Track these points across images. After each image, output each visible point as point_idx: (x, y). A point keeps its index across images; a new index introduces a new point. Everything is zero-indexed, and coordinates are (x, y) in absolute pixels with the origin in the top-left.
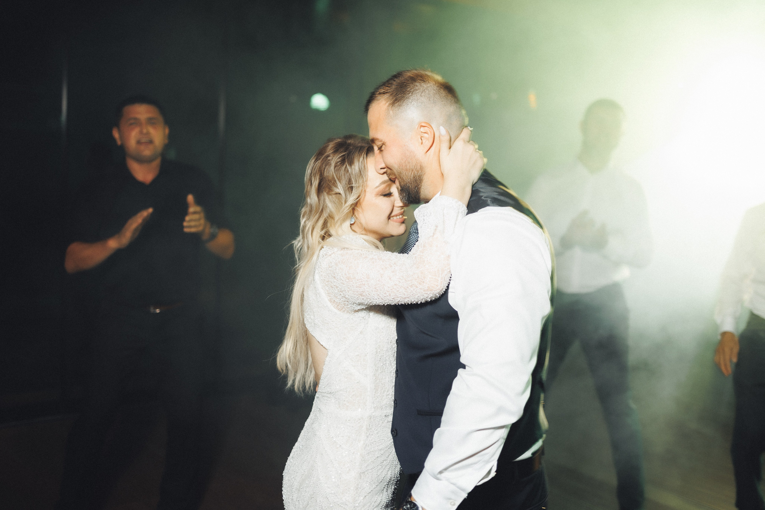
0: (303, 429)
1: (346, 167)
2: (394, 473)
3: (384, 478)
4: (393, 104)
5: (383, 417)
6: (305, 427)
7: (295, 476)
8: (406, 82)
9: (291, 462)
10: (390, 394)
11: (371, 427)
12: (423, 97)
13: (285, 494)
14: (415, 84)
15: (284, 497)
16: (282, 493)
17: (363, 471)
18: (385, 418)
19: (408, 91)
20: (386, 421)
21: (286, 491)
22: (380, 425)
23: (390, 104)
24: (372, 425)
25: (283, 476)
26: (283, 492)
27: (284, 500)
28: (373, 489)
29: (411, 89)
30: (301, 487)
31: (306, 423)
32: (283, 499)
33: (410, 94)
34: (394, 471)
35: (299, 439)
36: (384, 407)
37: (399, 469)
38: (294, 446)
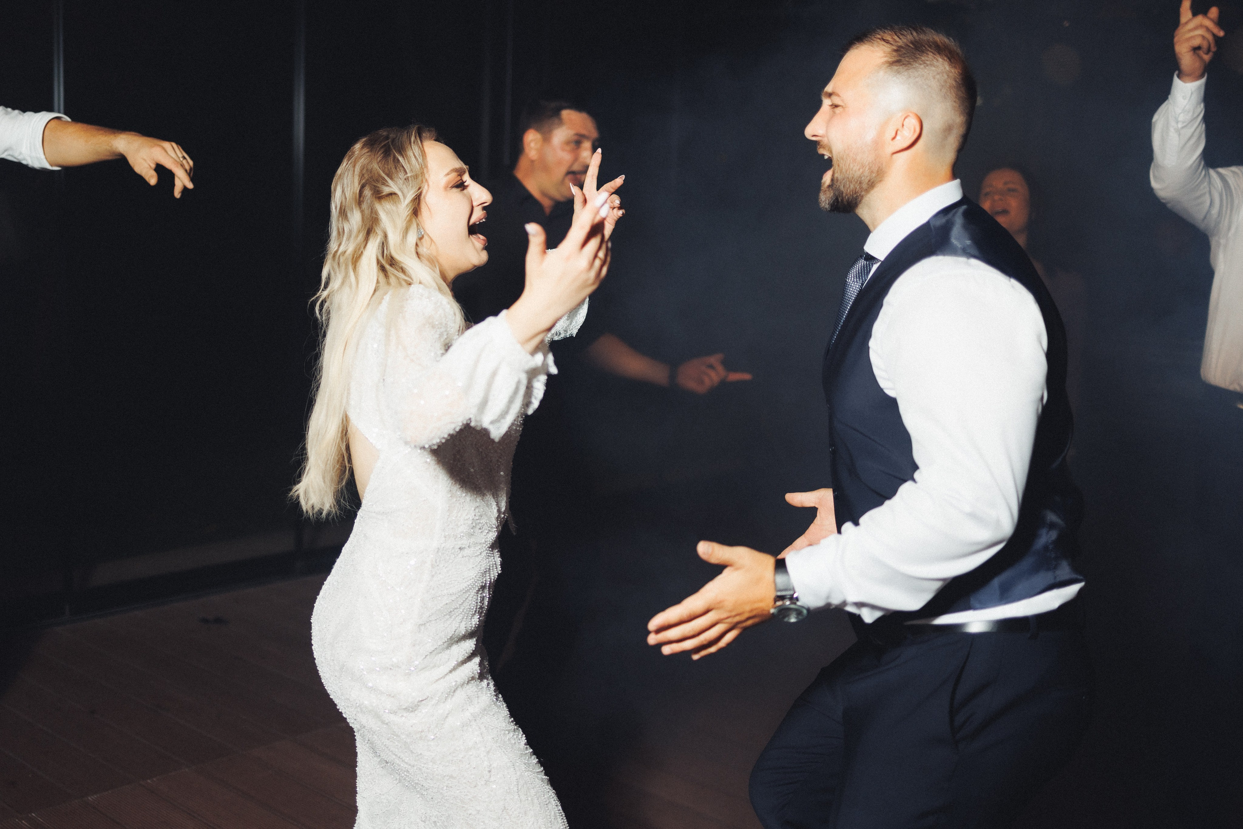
0: (340, 557)
1: (395, 157)
2: (471, 625)
3: (455, 632)
4: (892, 64)
5: (457, 550)
6: (341, 554)
7: (327, 625)
8: (926, 46)
9: (321, 604)
10: (471, 518)
11: (438, 564)
12: (936, 80)
13: (317, 650)
14: (936, 57)
15: (316, 655)
16: (312, 649)
17: (423, 623)
18: (459, 552)
19: (922, 61)
20: (460, 555)
21: (317, 646)
22: (451, 561)
23: (887, 62)
24: (440, 561)
25: (311, 623)
26: (313, 647)
27: (316, 659)
28: (438, 647)
29: (927, 60)
30: (336, 642)
31: (343, 548)
32: (315, 657)
33: (922, 66)
34: (470, 623)
35: (333, 571)
36: (459, 536)
37: (478, 620)
38: (325, 580)
